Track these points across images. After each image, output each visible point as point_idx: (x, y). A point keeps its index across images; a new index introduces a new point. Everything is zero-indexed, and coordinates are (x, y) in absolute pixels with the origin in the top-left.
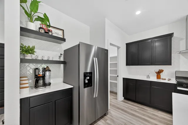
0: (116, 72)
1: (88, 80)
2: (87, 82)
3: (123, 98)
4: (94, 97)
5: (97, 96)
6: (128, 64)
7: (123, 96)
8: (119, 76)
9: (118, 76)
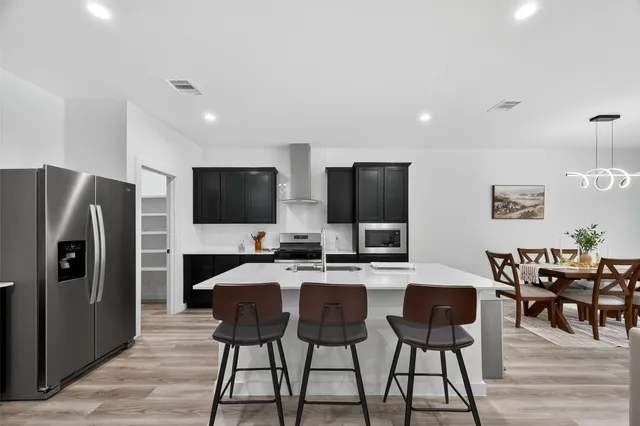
0: (162, 240)
1: (70, 261)
2: (67, 265)
3: (182, 306)
4: (92, 302)
5: (99, 300)
6: (198, 219)
7: (184, 302)
8: (172, 251)
9: (168, 251)
